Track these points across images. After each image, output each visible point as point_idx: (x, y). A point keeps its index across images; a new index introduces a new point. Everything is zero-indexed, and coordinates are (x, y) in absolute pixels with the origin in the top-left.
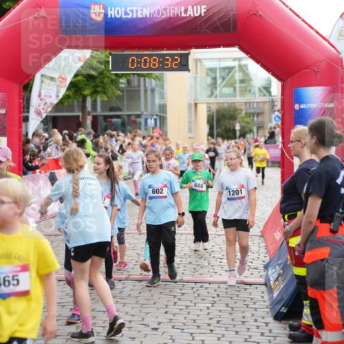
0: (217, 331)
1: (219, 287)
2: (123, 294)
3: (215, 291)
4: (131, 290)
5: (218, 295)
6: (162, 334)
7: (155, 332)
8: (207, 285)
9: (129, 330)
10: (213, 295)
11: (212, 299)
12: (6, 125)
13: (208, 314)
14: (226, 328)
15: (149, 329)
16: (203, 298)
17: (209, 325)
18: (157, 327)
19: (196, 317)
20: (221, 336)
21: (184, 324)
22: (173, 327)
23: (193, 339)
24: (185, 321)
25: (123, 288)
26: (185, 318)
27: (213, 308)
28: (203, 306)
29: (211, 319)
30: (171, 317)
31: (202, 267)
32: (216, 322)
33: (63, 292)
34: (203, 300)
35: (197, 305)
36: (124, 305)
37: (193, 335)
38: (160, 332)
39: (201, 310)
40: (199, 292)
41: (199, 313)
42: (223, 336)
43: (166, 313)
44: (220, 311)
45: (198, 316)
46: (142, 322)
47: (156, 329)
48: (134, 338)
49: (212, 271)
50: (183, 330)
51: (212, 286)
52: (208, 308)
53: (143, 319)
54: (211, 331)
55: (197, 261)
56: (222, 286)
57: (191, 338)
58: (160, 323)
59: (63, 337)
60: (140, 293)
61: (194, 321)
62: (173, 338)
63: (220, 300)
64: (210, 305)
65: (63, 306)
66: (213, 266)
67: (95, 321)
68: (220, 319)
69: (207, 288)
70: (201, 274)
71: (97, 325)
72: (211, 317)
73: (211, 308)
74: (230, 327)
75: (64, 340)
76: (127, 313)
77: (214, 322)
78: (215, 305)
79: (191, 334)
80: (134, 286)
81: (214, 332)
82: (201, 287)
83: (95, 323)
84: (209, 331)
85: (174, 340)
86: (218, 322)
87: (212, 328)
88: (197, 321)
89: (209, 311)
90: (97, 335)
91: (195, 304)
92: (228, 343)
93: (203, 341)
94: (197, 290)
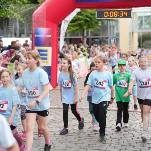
6: (120, 134)
8: (139, 113)
12: (51, 42)
13: (140, 126)
15: (114, 131)
17: (141, 130)
19: (134, 127)
21: (129, 129)
22: (124, 131)
23: (134, 136)
28: (138, 122)
29: (141, 128)
34: (137, 120)
39: (137, 124)
40: (135, 116)
41: (136, 125)
45: (136, 126)
48: (107, 135)
50: (129, 132)
52: (140, 123)
53: (111, 127)
57: (133, 136)
59: (77, 133)
60: (109, 116)
61: (134, 128)
62: (125, 135)
67: (90, 127)
69: (139, 115)
73: (141, 123)
74: (150, 132)
79: (133, 134)
82: (137, 114)
84: (140, 133)
85: (125, 137)
88: (135, 129)
89: (140, 124)
90: (91, 133)
91: (134, 121)
92: (150, 139)
93: (138, 137)
94: (135, 115)
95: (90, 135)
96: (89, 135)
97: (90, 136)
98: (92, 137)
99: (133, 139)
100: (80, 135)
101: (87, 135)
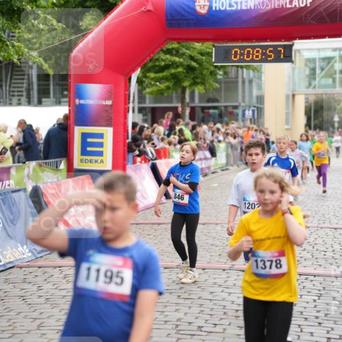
0: (326, 324)
1: (324, 280)
2: (228, 283)
3: (321, 283)
4: (235, 280)
5: (324, 288)
8: (312, 278)
9: (236, 319)
10: (319, 288)
11: (318, 292)
12: (112, 115)
13: (315, 306)
14: (335, 321)
16: (310, 290)
17: (317, 317)
19: (302, 309)
20: (330, 329)
23: (301, 331)
25: (228, 277)
27: (319, 301)
28: (309, 298)
29: (318, 312)
31: (305, 260)
32: (323, 315)
33: (169, 279)
34: (309, 292)
35: (303, 297)
36: (230, 294)
37: (302, 327)
39: (308, 302)
40: (304, 284)
41: (306, 305)
42: (332, 329)
44: (327, 304)
45: (305, 308)
48: (242, 327)
49: (315, 263)
51: (317, 278)
52: (315, 301)
54: (320, 323)
55: (300, 254)
56: (327, 279)
57: (299, 330)
59: (172, 323)
61: (302, 313)
63: (327, 293)
64: (316, 298)
65: (171, 293)
66: (317, 258)
67: (203, 309)
68: (326, 312)
69: (312, 281)
70: (305, 267)
71: (204, 312)
72: (319, 309)
73: (318, 301)
74: (339, 321)
75: (174, 326)
76: (233, 302)
77: (321, 315)
78: (321, 298)
79: (299, 326)
80: (238, 276)
81: (322, 325)
82: (306, 279)
83: (203, 311)
84: (317, 324)
86: (326, 315)
87: (320, 321)
88: (304, 313)
89: (315, 304)
90: (205, 323)
91: (301, 296)
92: (338, 337)
93: (312, 333)
94: (302, 282)
95: (202, 327)
96: (199, 327)
97: (203, 329)
98: (206, 333)
99: (301, 338)
100: (180, 328)
101: (196, 328)
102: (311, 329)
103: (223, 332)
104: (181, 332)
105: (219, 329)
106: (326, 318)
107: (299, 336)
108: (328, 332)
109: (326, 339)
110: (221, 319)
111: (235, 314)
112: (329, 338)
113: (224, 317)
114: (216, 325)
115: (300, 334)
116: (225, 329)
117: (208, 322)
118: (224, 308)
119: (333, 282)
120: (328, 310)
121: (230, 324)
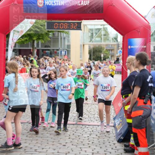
1: (93, 127)
3: (91, 129)
5: (93, 131)
6: (68, 148)
7: (64, 147)
8: (88, 126)
9: (53, 146)
11: (90, 132)
13: (88, 139)
14: (96, 145)
15: (62, 145)
16: (86, 132)
17: (88, 144)
18: (65, 144)
19: (82, 140)
21: (77, 143)
22: (72, 145)
23: (81, 150)
24: (78, 142)
26: (78, 141)
27: (90, 137)
29: (89, 141)
30: (71, 140)
31: (85, 118)
33: (23, 128)
34: (86, 133)
36: (51, 134)
38: (66, 147)
39: (85, 137)
40: (84, 129)
41: (84, 138)
42: (95, 149)
43: (69, 138)
44: (93, 138)
45: (84, 140)
46: (59, 142)
47: (65, 145)
48: (55, 149)
49: (90, 120)
50: (77, 146)
51: (90, 126)
52: (88, 137)
53: (59, 141)
54: (89, 147)
56: (94, 127)
57: (80, 150)
58: (66, 143)
61: (82, 142)
62: (72, 149)
63: (94, 133)
64: (89, 135)
65: (23, 135)
66: (90, 118)
67: (37, 141)
68: (93, 142)
69: (88, 128)
70: (85, 122)
72: (89, 140)
74: (98, 145)
75: (24, 150)
76: (52, 138)
77: (90, 143)
78: (91, 135)
79: (81, 148)
81: (91, 147)
82: (85, 127)
83: (37, 142)
84: (88, 147)
85: (73, 151)
86: (93, 143)
87: (89, 145)
88: (83, 142)
89: (88, 138)
90: (38, 148)
91: (82, 134)
92: (97, 152)
93: (86, 151)
94: (83, 129)
95: (37, 150)
96: (35, 150)
97: (37, 151)
98: (38, 153)
99: (81, 153)
100: (26, 150)
101: (34, 150)
102: (86, 149)
103: (46, 152)
104: (26, 152)
105: (44, 150)
106: (92, 144)
107: (80, 152)
108: (93, 150)
109: (92, 153)
110: (46, 146)
111: (53, 143)
112: (93, 153)
113: (47, 145)
114: (43, 149)
115: (81, 152)
116: (47, 151)
117: (40, 147)
118: (47, 141)
119: (97, 128)
120: (93, 140)
121: (50, 148)
